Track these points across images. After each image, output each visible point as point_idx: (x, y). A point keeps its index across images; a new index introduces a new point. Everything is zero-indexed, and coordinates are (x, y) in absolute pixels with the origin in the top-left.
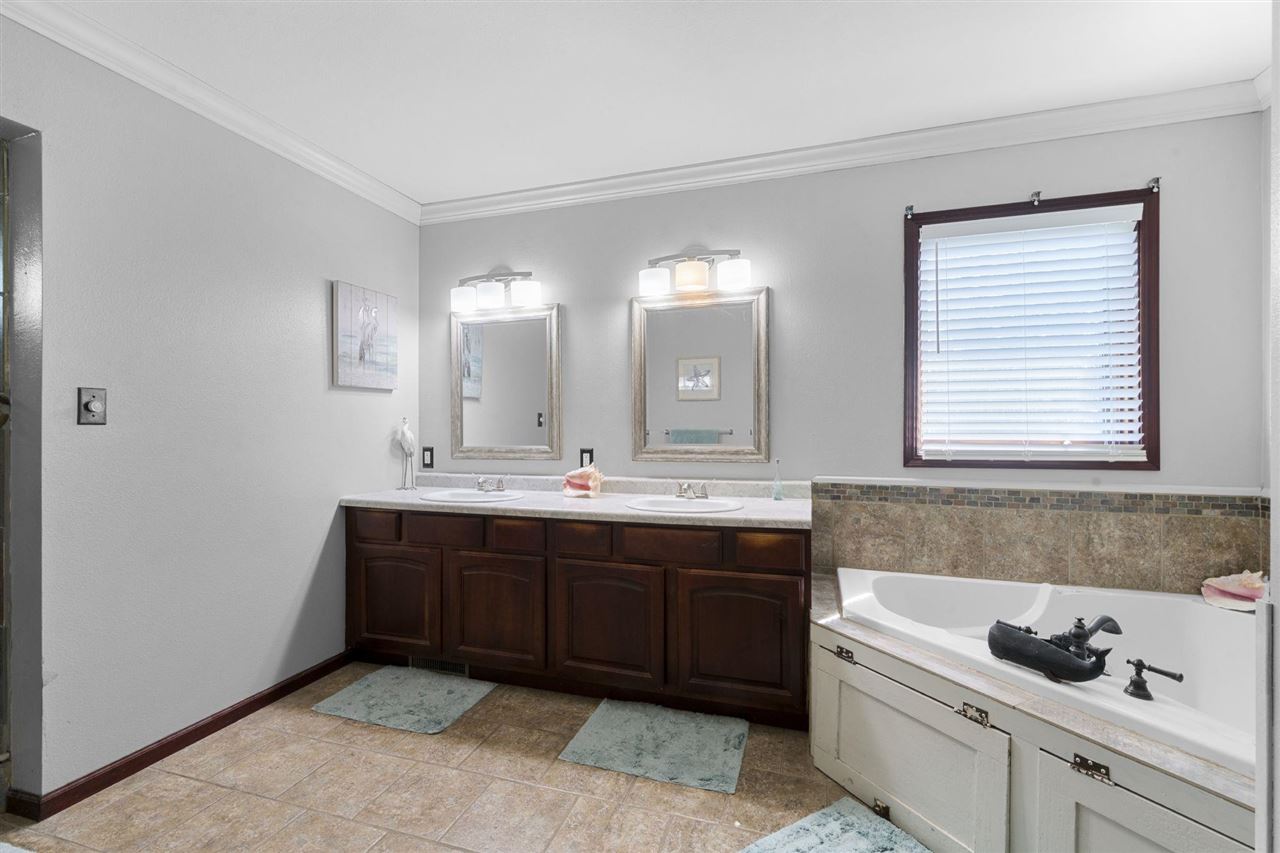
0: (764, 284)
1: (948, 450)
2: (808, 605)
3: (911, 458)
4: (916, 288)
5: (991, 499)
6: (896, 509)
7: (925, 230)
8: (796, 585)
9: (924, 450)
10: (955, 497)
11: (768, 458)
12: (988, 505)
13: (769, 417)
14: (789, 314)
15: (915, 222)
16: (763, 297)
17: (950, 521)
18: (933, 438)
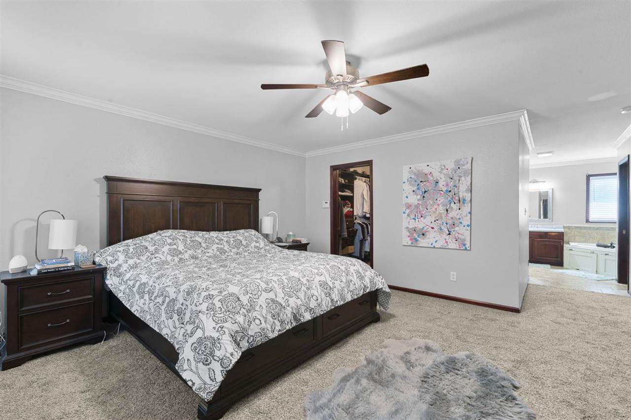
0: (551, 188)
1: (596, 220)
2: (563, 244)
3: (587, 221)
4: (589, 192)
5: (607, 229)
6: (583, 231)
7: (591, 178)
8: (561, 241)
9: (590, 220)
10: (598, 229)
11: (552, 221)
12: (606, 230)
13: (552, 213)
14: (558, 194)
15: (588, 177)
16: (551, 190)
17: (597, 233)
18: (592, 217)
